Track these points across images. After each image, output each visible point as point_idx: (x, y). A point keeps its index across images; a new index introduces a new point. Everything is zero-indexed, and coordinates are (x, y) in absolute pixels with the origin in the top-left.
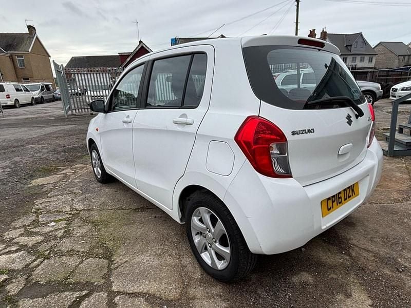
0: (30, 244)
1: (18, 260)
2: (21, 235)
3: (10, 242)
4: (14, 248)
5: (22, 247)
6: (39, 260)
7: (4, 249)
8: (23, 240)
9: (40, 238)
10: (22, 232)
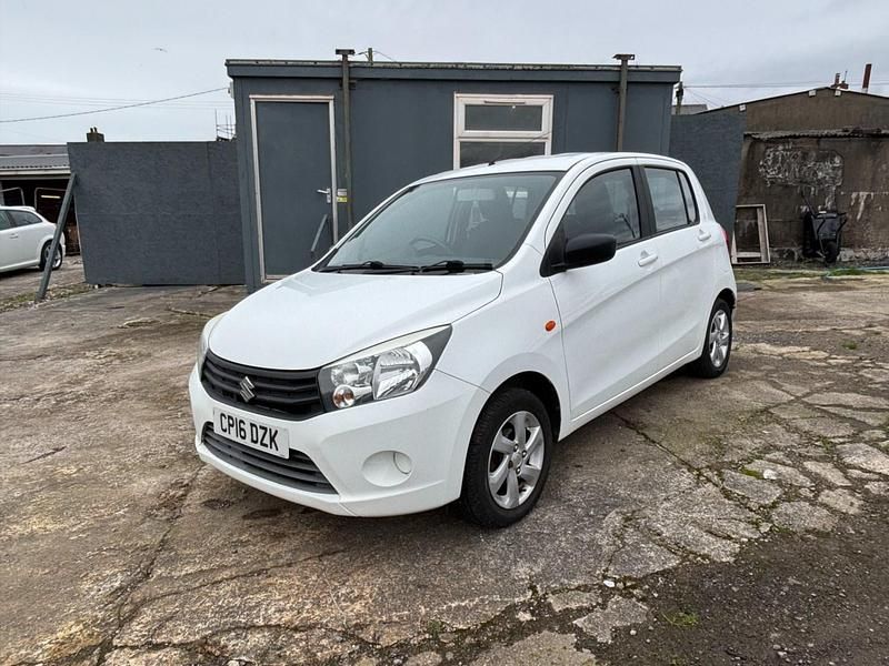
0: (830, 465)
1: (860, 452)
2: (831, 487)
3: (856, 486)
4: (855, 473)
5: (844, 468)
6: (836, 441)
7: (871, 480)
8: (834, 476)
9: (810, 465)
10: (827, 491)
